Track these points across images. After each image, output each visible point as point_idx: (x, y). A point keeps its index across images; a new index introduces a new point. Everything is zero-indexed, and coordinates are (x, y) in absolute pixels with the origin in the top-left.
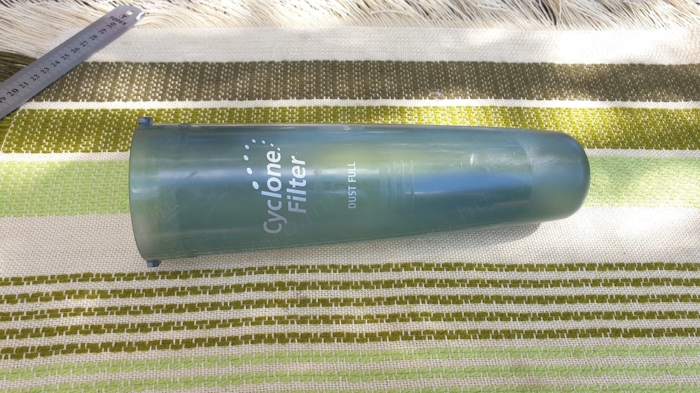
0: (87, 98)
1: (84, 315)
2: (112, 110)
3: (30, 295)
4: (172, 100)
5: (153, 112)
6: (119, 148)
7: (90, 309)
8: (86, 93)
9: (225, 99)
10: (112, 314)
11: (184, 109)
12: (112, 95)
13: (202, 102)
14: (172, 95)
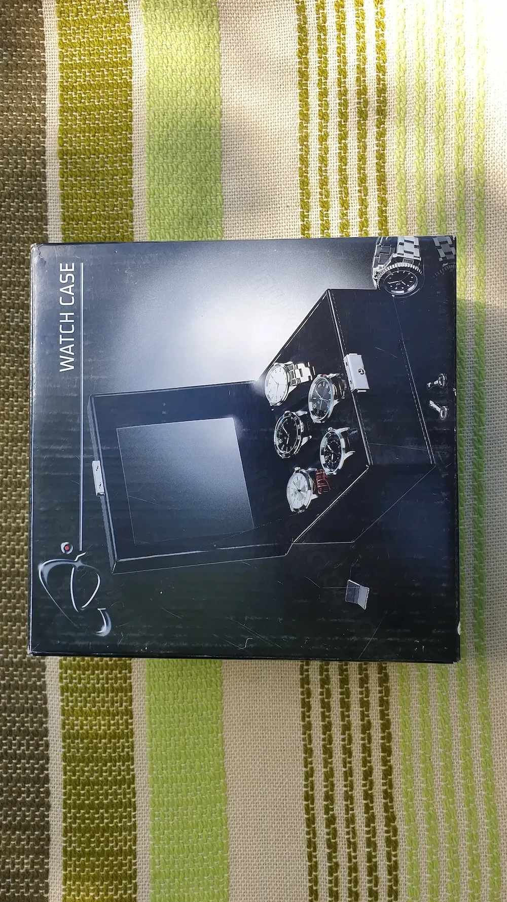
0: (43, 859)
1: (352, 789)
2: (65, 821)
3: (329, 851)
4: (47, 745)
5: (68, 768)
6: (130, 799)
7: (345, 786)
8: (33, 863)
9: (44, 677)
10: (350, 763)
11: (64, 728)
12: (37, 827)
13: (49, 706)
14: (37, 746)
